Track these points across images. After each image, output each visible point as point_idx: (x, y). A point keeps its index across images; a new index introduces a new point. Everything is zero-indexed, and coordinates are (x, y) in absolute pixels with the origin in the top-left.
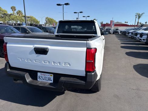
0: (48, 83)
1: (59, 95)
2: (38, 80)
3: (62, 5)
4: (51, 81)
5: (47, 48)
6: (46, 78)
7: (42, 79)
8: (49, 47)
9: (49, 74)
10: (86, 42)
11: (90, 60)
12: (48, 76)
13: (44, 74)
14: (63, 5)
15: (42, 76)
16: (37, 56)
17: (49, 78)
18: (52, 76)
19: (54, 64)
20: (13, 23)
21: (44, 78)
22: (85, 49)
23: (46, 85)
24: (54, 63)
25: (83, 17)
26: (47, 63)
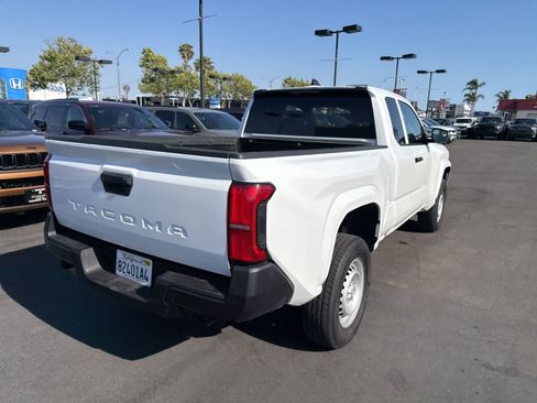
0: (137, 287)
1: (197, 335)
2: (117, 272)
3: (335, 35)
4: (147, 279)
5: (130, 176)
6: (136, 269)
7: (125, 270)
8: (135, 172)
9: (143, 259)
10: (225, 161)
11: (240, 223)
12: (140, 262)
13: (131, 255)
14: (337, 32)
16: (108, 199)
17: (142, 270)
18: (148, 263)
19: (148, 227)
20: (182, 99)
21: (130, 268)
22: (225, 185)
23: (129, 289)
24: (147, 222)
25: (419, 72)
26: (129, 221)
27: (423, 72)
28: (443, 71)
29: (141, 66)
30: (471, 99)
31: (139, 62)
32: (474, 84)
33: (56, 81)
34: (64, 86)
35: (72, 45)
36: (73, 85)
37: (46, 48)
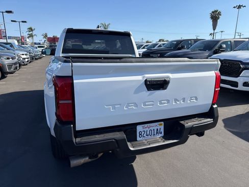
2: (138, 139)
4: (161, 133)
6: (153, 131)
7: (145, 135)
9: (157, 123)
12: (155, 127)
13: (149, 125)
15: (145, 130)
16: (149, 95)
17: (157, 129)
18: (161, 125)
19: (176, 103)
21: (148, 133)
25: (12, 21)
26: (165, 103)
27: (15, 21)
28: (25, 22)
30: (31, 36)
32: (31, 29)
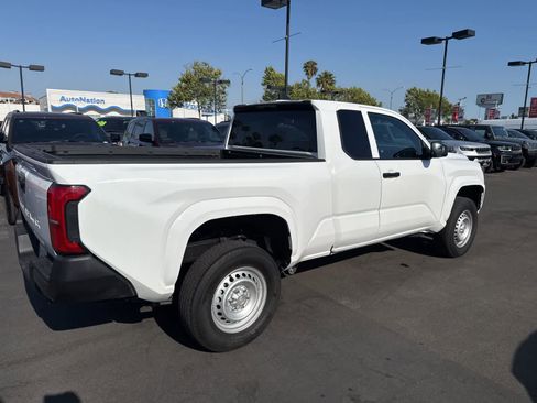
14: (447, 39)
29: (263, 84)
31: (261, 80)
33: (190, 100)
34: (196, 104)
35: (205, 68)
36: (203, 103)
37: (184, 72)
